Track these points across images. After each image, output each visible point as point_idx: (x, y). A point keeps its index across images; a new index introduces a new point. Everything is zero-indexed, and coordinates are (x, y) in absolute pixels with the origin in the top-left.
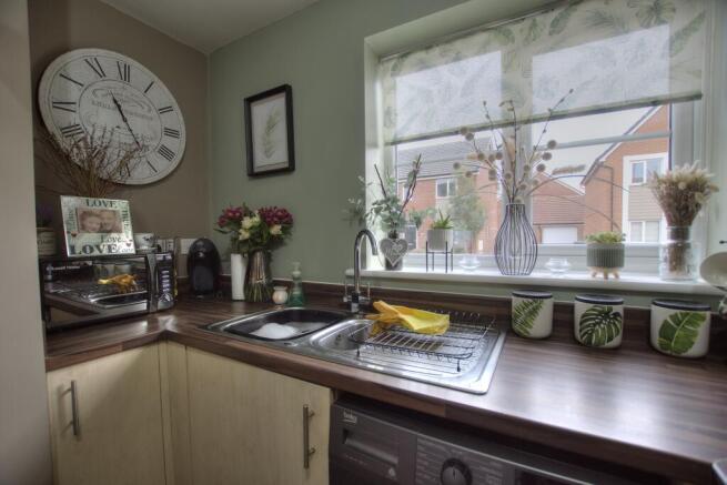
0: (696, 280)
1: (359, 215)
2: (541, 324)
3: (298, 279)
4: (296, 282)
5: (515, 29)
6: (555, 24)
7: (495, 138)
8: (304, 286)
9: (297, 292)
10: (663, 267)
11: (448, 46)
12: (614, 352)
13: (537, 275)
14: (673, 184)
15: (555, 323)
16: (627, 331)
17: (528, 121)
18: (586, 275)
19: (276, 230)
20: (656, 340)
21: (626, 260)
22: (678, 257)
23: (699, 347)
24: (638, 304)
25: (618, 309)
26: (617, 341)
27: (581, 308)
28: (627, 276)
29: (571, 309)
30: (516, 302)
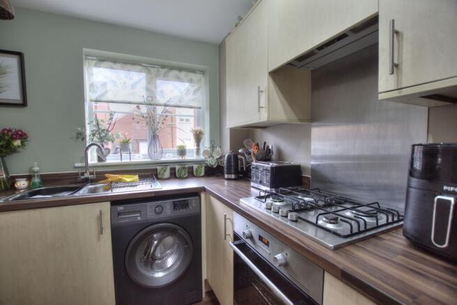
0: (202, 157)
1: (81, 136)
2: (167, 174)
3: (37, 172)
4: (36, 174)
5: (153, 70)
6: (165, 73)
7: (144, 109)
8: (42, 177)
9: (37, 180)
10: (195, 154)
11: (124, 65)
12: (186, 178)
13: (163, 159)
14: (196, 132)
15: (171, 174)
16: (189, 173)
17: (157, 105)
18: (177, 158)
19: (17, 143)
20: (195, 173)
21: (187, 153)
22: (198, 150)
23: (203, 174)
24: (190, 165)
25: (186, 166)
26: (186, 176)
27: (177, 167)
28: (188, 157)
29: (175, 169)
30: (159, 168)
